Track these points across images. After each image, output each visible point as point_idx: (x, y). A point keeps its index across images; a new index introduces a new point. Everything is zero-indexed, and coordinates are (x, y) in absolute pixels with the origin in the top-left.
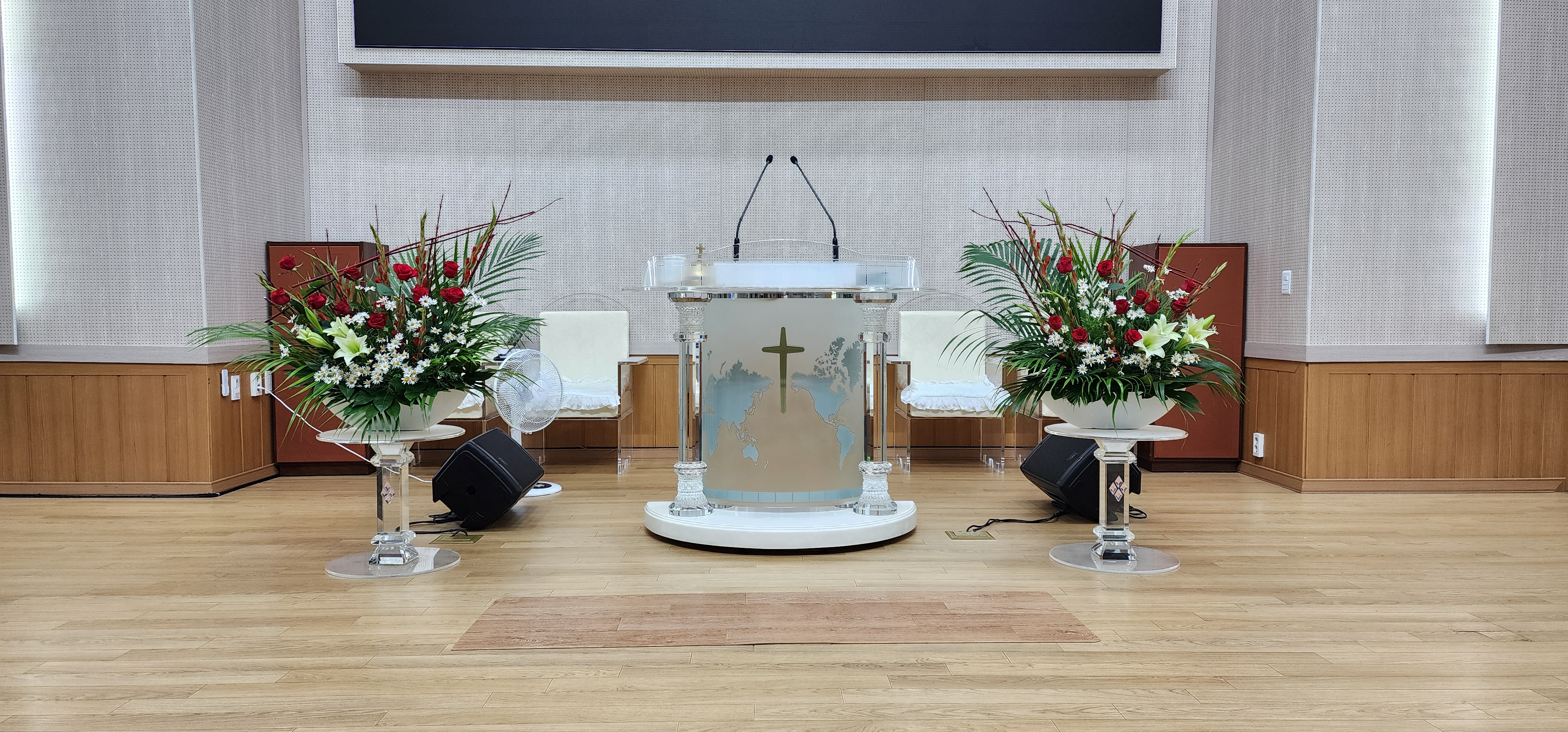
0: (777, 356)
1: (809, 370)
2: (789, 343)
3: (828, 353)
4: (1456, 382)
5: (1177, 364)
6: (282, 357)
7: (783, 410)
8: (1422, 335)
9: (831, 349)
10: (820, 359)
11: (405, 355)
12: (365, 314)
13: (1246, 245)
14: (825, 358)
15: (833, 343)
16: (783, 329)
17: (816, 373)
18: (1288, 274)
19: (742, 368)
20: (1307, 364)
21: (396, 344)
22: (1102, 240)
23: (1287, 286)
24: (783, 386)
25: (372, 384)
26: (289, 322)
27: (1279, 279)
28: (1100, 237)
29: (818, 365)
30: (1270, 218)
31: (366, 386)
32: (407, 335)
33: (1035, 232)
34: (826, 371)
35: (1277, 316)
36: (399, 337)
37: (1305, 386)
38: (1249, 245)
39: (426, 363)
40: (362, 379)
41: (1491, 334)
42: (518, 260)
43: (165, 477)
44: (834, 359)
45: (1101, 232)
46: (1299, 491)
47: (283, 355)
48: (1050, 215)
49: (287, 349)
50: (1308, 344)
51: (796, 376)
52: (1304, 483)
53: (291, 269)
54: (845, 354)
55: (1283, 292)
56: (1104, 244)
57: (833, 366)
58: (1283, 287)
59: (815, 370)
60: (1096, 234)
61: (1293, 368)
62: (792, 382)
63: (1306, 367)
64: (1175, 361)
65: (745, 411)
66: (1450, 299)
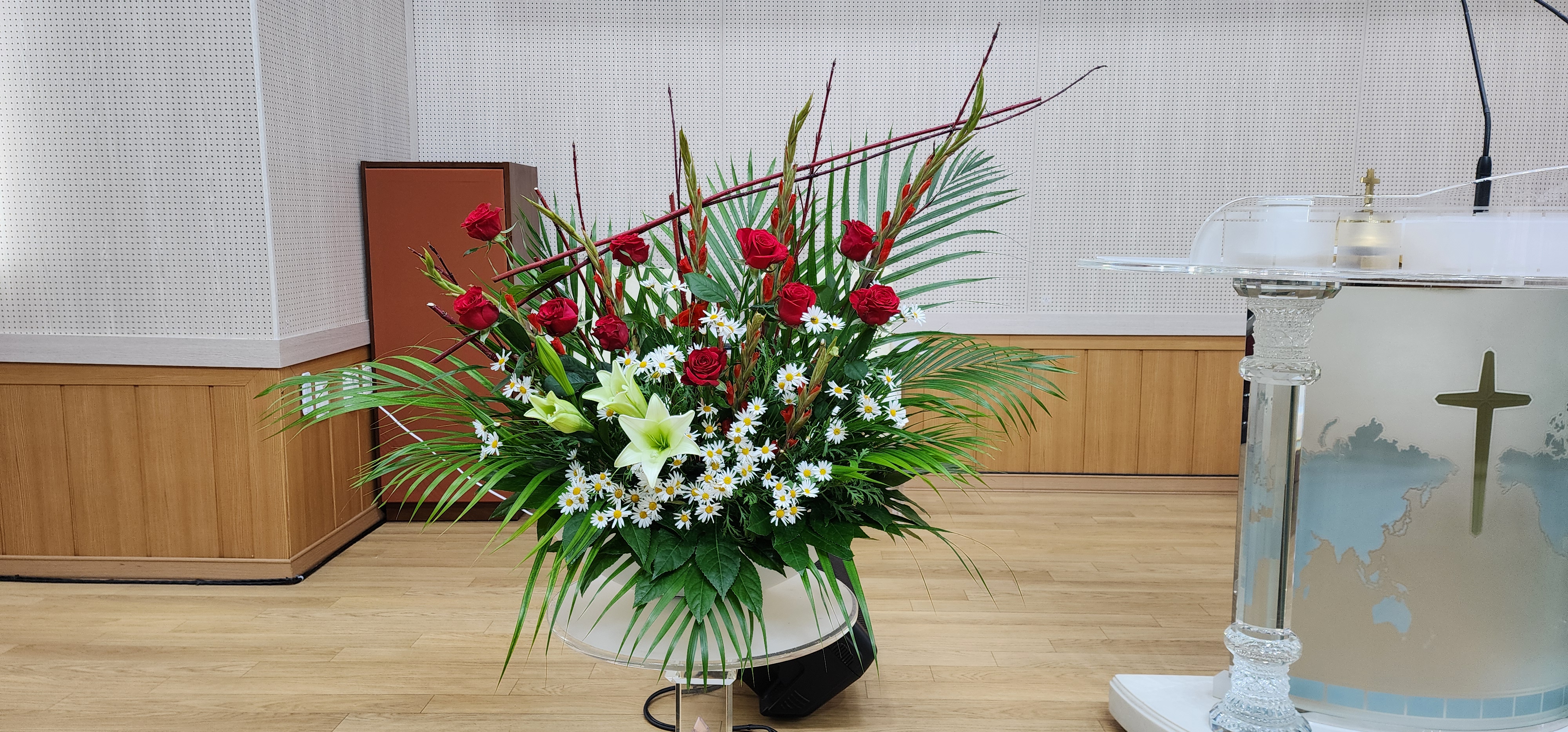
0: (1470, 414)
2: (1501, 386)
6: (482, 456)
11: (767, 452)
12: (670, 350)
17: (1549, 450)
19: (1382, 436)
21: (747, 424)
24: (1480, 477)
25: (694, 518)
26: (495, 367)
29: (1554, 432)
31: (680, 525)
32: (773, 403)
36: (757, 407)
39: (823, 471)
40: (669, 509)
42: (959, 211)
43: (216, 549)
47: (485, 451)
49: (493, 438)
53: (490, 237)
59: (1547, 443)
65: (1385, 526)
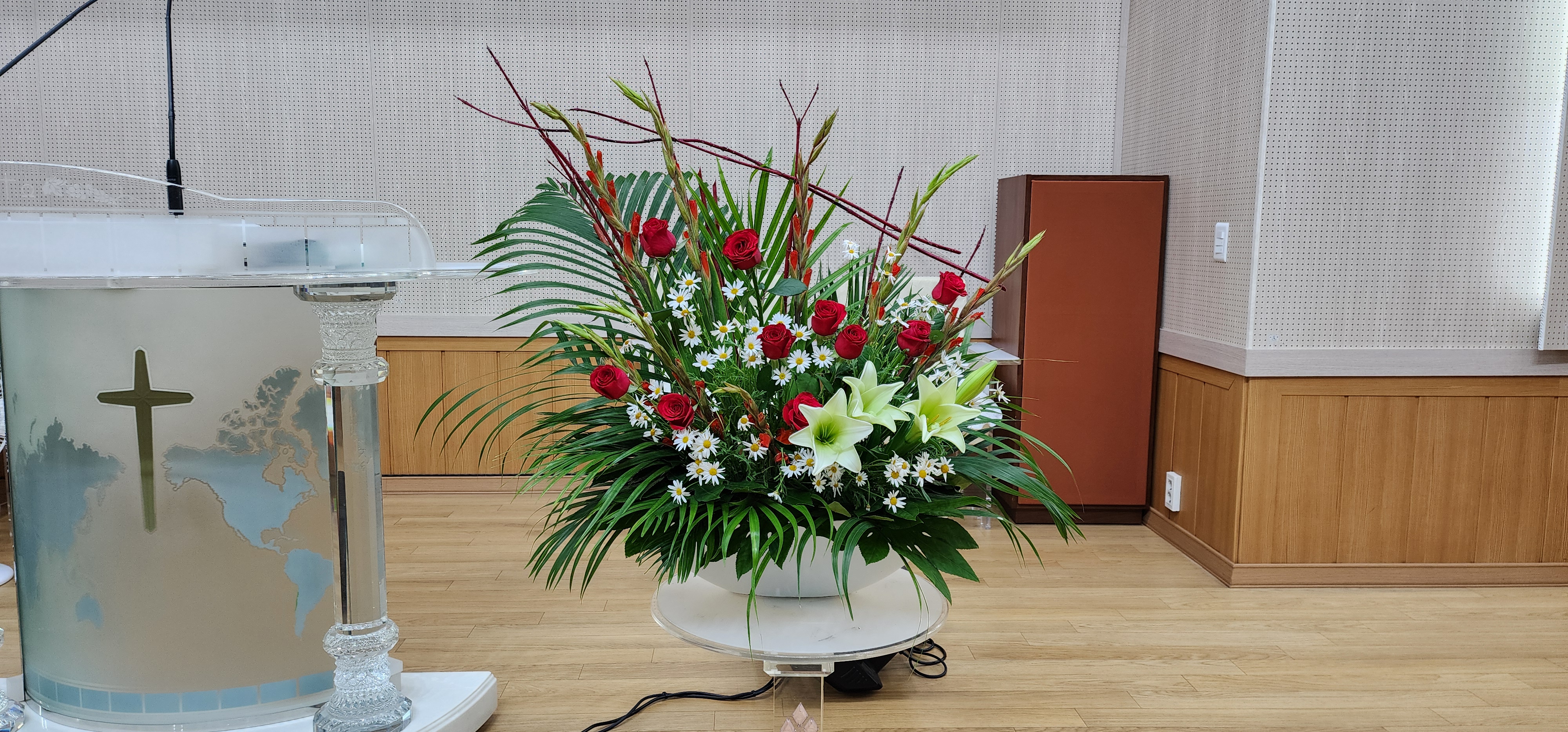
1: (207, 440)
3: (253, 401)
4: (1486, 408)
5: (897, 482)
7: (150, 523)
8: (1435, 333)
9: (261, 395)
10: (234, 416)
13: (1166, 179)
14: (246, 414)
15: (265, 382)
16: (140, 355)
18: (1223, 228)
20: (1248, 379)
22: (773, 179)
23: (1222, 249)
27: (1210, 236)
28: (766, 171)
30: (1201, 135)
33: (600, 155)
34: (251, 441)
35: (1206, 294)
37: (1243, 415)
38: (1171, 179)
41: (1548, 333)
44: (270, 415)
45: (769, 160)
46: (1227, 582)
48: (647, 120)
50: (1249, 347)
51: (177, 453)
52: (1234, 571)
54: (300, 403)
55: (1216, 257)
56: (776, 187)
57: (270, 430)
58: (1216, 250)
60: (757, 166)
61: (1225, 382)
62: (169, 465)
63: (1245, 385)
64: (895, 475)
66: (1483, 274)
